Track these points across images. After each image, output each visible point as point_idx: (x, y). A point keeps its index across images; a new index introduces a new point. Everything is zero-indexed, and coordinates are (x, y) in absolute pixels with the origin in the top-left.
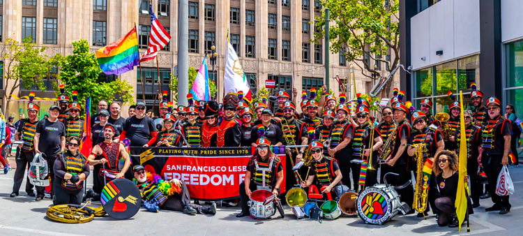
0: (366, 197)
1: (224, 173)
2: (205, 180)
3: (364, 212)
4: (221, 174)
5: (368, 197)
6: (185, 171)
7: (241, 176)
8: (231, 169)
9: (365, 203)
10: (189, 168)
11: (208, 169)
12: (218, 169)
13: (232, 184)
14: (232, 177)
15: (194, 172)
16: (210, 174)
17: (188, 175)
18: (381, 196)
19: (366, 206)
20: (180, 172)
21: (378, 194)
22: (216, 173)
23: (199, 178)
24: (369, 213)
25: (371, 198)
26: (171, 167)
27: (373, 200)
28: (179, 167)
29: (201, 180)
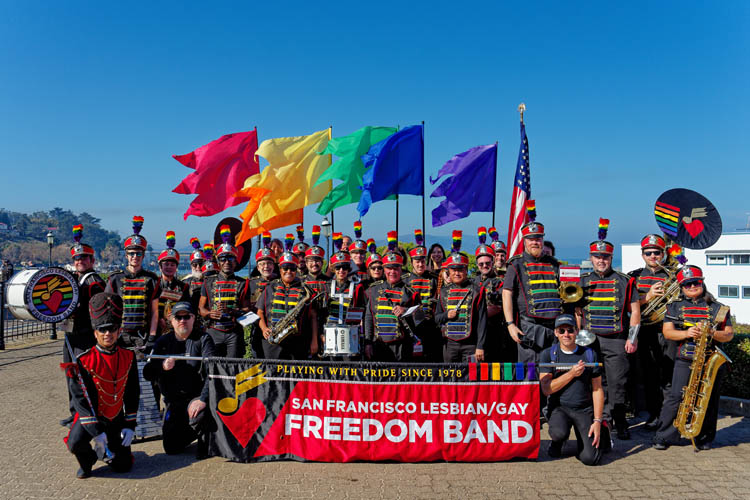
0: (54, 276)
1: (411, 417)
2: (373, 429)
3: (34, 291)
4: (406, 418)
5: (55, 279)
6: (333, 413)
7: (447, 423)
8: (427, 408)
9: (46, 283)
10: (340, 405)
11: (379, 407)
12: (400, 408)
13: (429, 439)
14: (428, 424)
15: (352, 415)
16: (384, 418)
17: (338, 420)
18: (72, 292)
19: (44, 286)
20: (321, 414)
21: (70, 286)
22: (395, 416)
23: (361, 426)
24: (40, 297)
25: (58, 283)
26: (301, 403)
27: (59, 287)
28: (318, 404)
29: (366, 431)
